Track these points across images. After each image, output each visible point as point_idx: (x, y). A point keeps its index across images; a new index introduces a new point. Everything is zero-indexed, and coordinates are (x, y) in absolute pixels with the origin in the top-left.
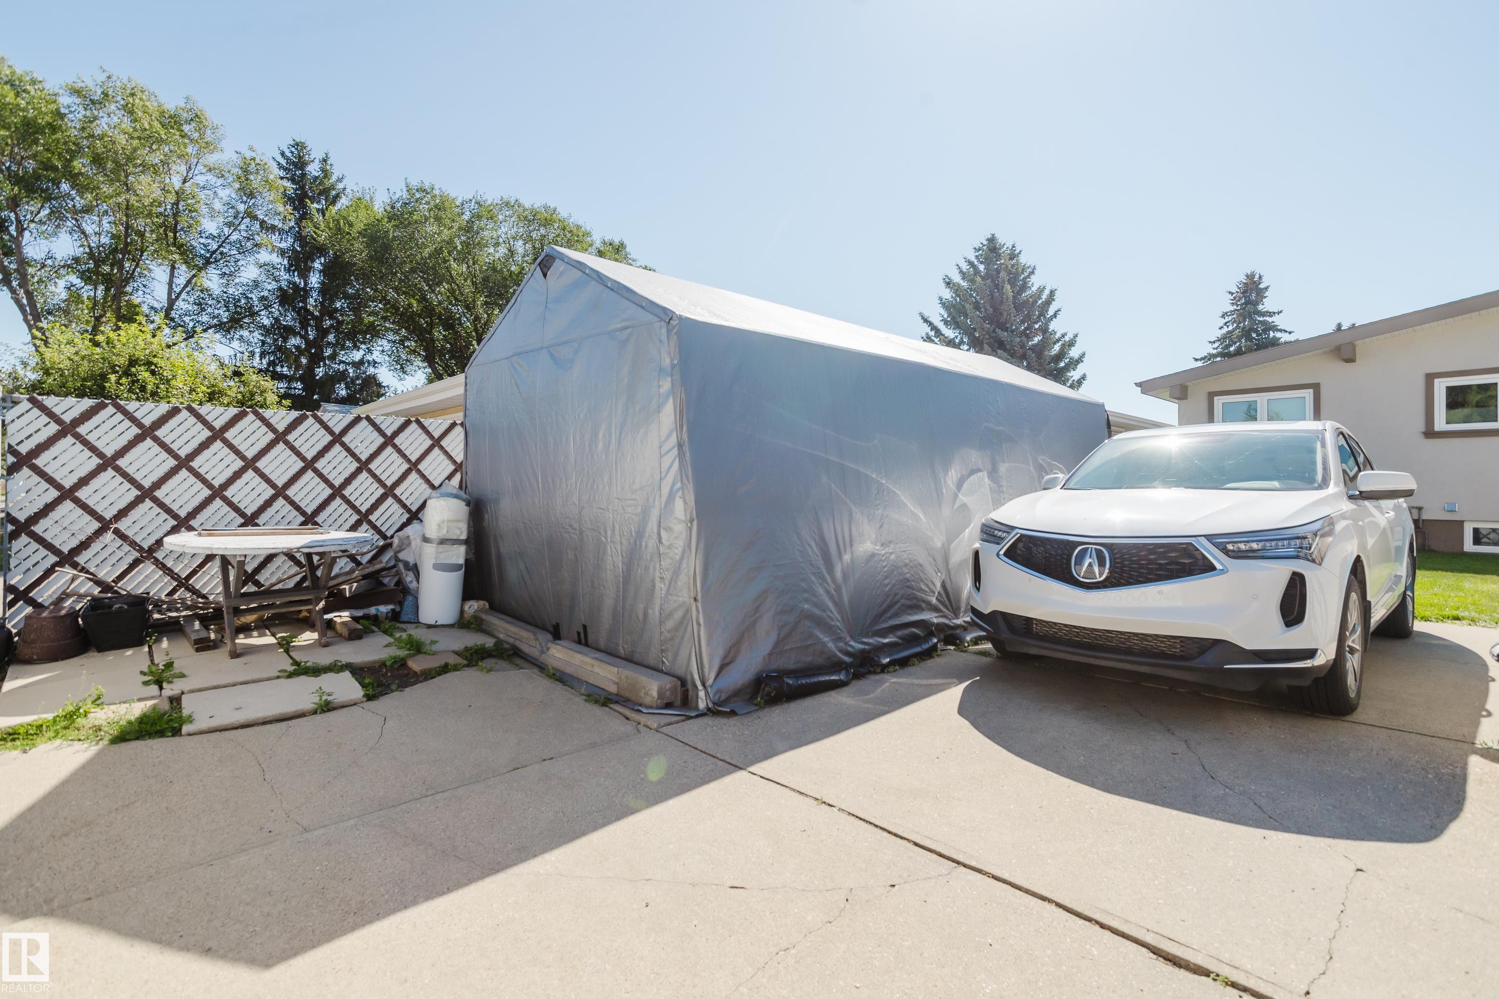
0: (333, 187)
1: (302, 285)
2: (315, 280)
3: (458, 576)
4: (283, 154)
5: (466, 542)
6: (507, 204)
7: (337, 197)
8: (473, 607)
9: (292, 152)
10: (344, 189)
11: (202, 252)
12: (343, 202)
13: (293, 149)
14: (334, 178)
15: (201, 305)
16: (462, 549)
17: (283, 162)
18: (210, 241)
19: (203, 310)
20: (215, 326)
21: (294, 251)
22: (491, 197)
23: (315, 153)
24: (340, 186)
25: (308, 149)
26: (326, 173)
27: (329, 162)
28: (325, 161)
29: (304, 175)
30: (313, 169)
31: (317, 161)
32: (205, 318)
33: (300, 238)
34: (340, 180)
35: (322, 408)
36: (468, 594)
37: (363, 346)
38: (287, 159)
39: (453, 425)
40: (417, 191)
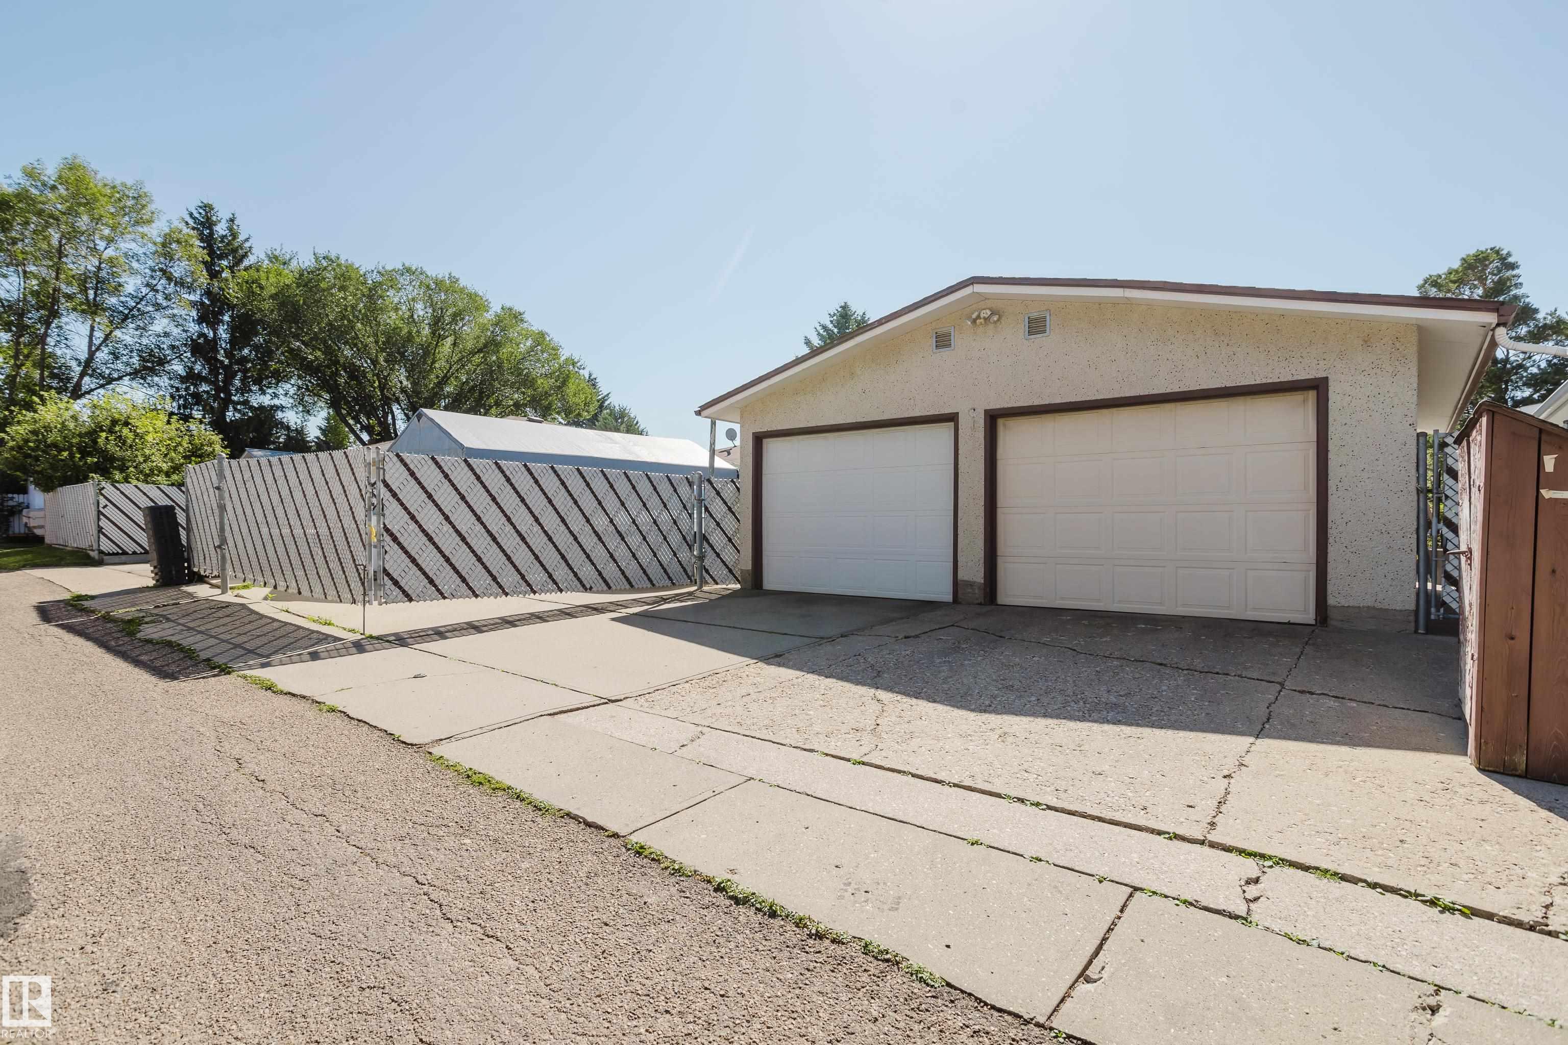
0: (241, 247)
1: (211, 335)
2: (223, 333)
4: (191, 215)
6: (408, 270)
7: (245, 256)
9: (200, 213)
10: (251, 247)
11: (121, 309)
12: (249, 261)
13: (201, 211)
14: (241, 238)
15: (116, 356)
17: (191, 222)
18: (128, 299)
19: (117, 358)
20: (130, 374)
21: (202, 304)
22: (393, 264)
23: (222, 214)
24: (247, 245)
25: (215, 210)
26: (234, 235)
27: (236, 222)
28: (232, 220)
29: (211, 234)
30: (221, 229)
31: (224, 221)
32: (120, 366)
33: (208, 293)
34: (247, 240)
35: (246, 453)
37: (270, 391)
38: (194, 218)
40: (324, 258)
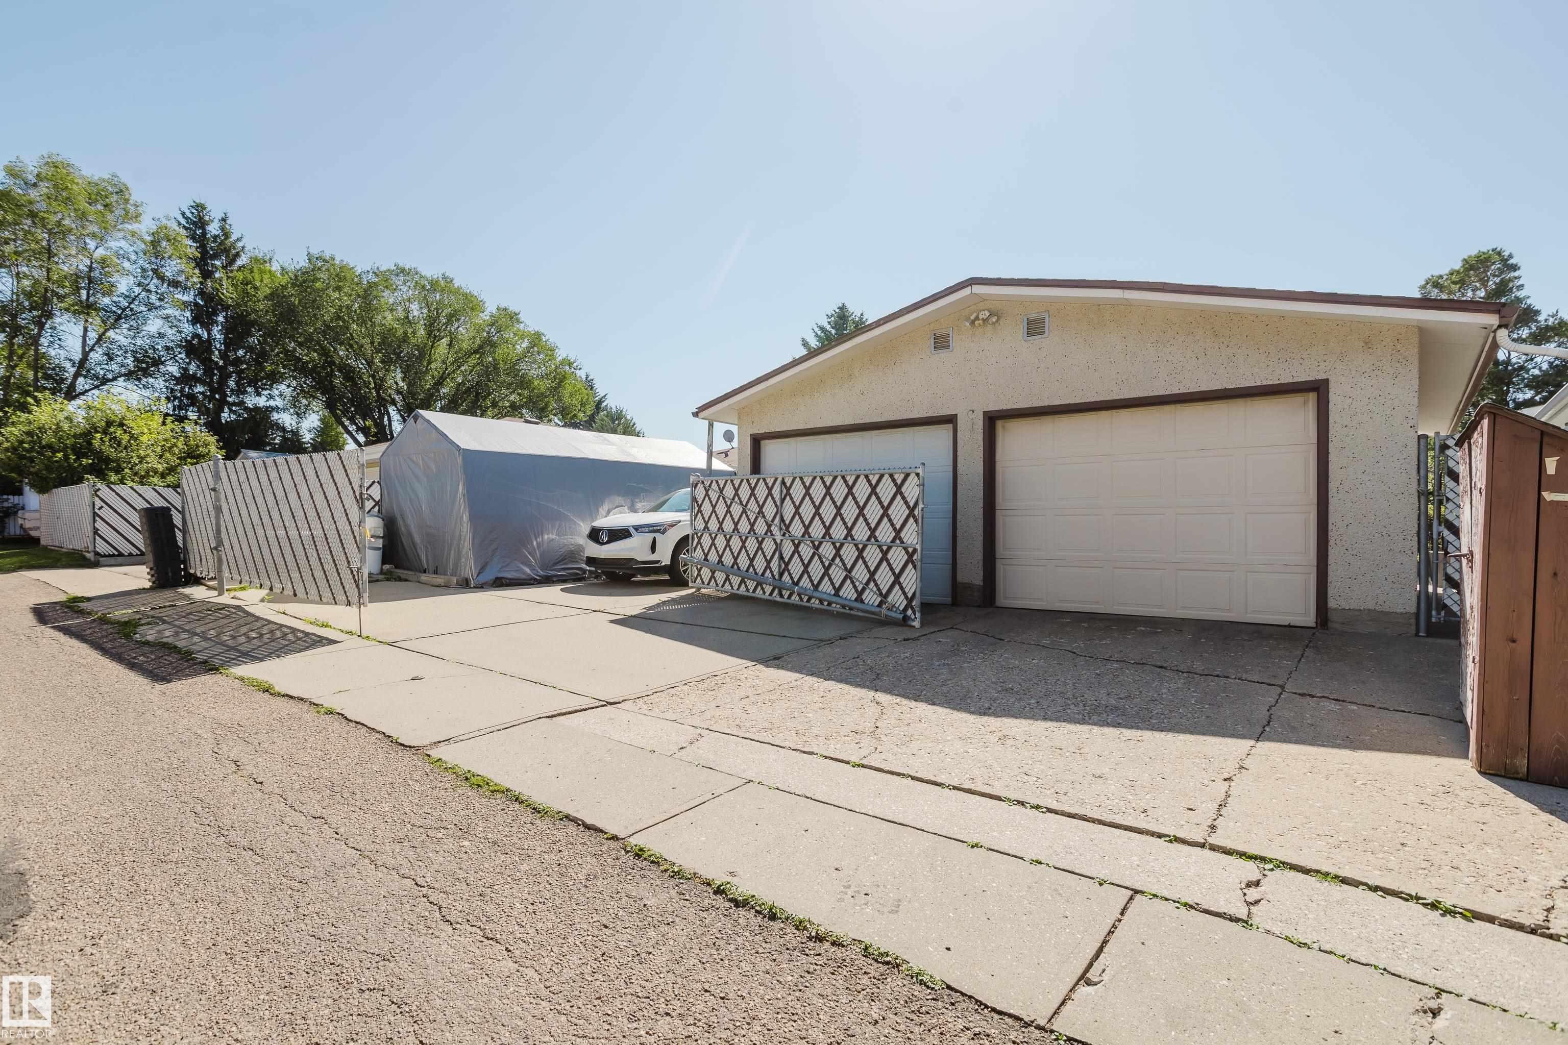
0: (233, 245)
1: (205, 335)
2: (217, 333)
3: (380, 553)
4: (183, 214)
5: (382, 537)
6: (403, 271)
7: (237, 255)
8: (386, 567)
9: (192, 213)
10: (243, 247)
11: (114, 309)
12: (242, 260)
13: (194, 211)
14: (233, 237)
15: (110, 357)
16: (381, 541)
17: (183, 222)
18: (121, 299)
19: (111, 359)
20: (125, 375)
21: (196, 304)
22: (386, 265)
23: (214, 213)
24: (240, 244)
25: (208, 210)
26: (227, 235)
27: (228, 222)
28: (224, 220)
29: (204, 234)
30: (213, 229)
31: (216, 221)
32: (114, 367)
33: (201, 293)
34: (239, 240)
35: (242, 454)
36: (384, 561)
37: (265, 392)
38: (187, 218)
39: (374, 482)
40: (318, 258)
